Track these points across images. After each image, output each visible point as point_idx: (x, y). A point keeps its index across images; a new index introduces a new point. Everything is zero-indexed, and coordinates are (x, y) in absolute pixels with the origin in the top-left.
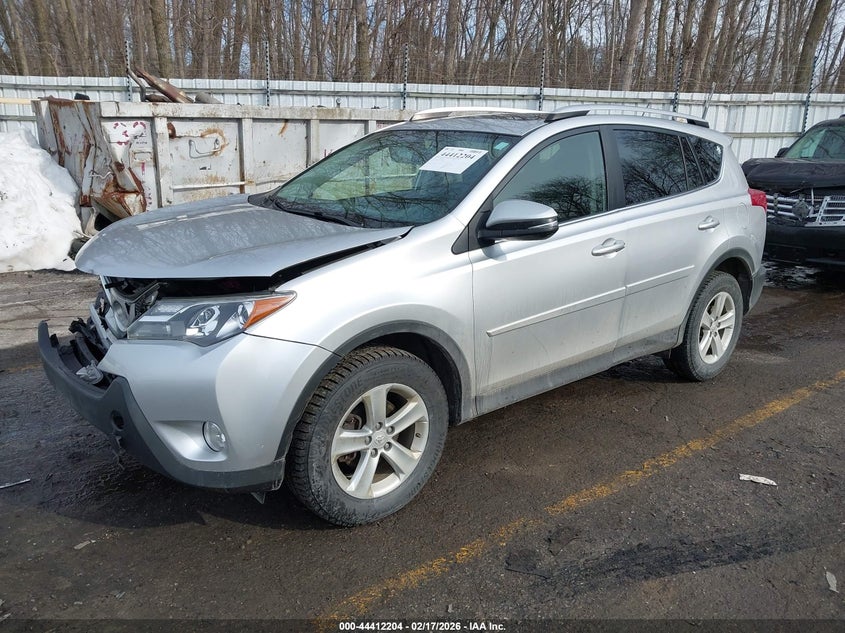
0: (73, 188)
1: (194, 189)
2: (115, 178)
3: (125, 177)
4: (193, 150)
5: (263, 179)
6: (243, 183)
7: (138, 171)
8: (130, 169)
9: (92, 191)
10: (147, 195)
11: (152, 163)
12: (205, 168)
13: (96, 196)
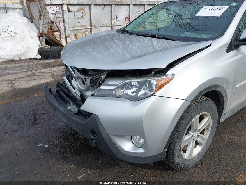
0: (37, 30)
1: (76, 30)
2: (51, 26)
3: (54, 26)
4: (75, 16)
5: (97, 26)
6: (91, 27)
7: (58, 24)
8: (55, 23)
9: (43, 31)
10: (61, 32)
11: (63, 21)
12: (79, 22)
13: (45, 33)
